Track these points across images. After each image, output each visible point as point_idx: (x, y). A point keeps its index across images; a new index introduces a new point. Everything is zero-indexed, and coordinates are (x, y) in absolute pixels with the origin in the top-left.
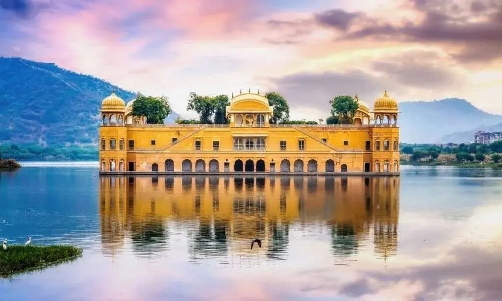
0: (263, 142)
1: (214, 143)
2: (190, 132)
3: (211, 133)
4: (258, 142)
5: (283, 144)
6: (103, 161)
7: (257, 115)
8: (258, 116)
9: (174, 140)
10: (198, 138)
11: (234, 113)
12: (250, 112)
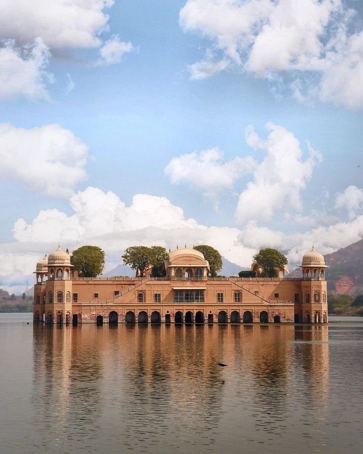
0: (202, 295)
1: (156, 295)
2: (132, 286)
3: (153, 286)
4: (197, 295)
5: (220, 297)
6: (49, 314)
7: (196, 268)
8: (197, 270)
9: (117, 293)
10: (141, 291)
11: (175, 267)
12: (189, 266)
